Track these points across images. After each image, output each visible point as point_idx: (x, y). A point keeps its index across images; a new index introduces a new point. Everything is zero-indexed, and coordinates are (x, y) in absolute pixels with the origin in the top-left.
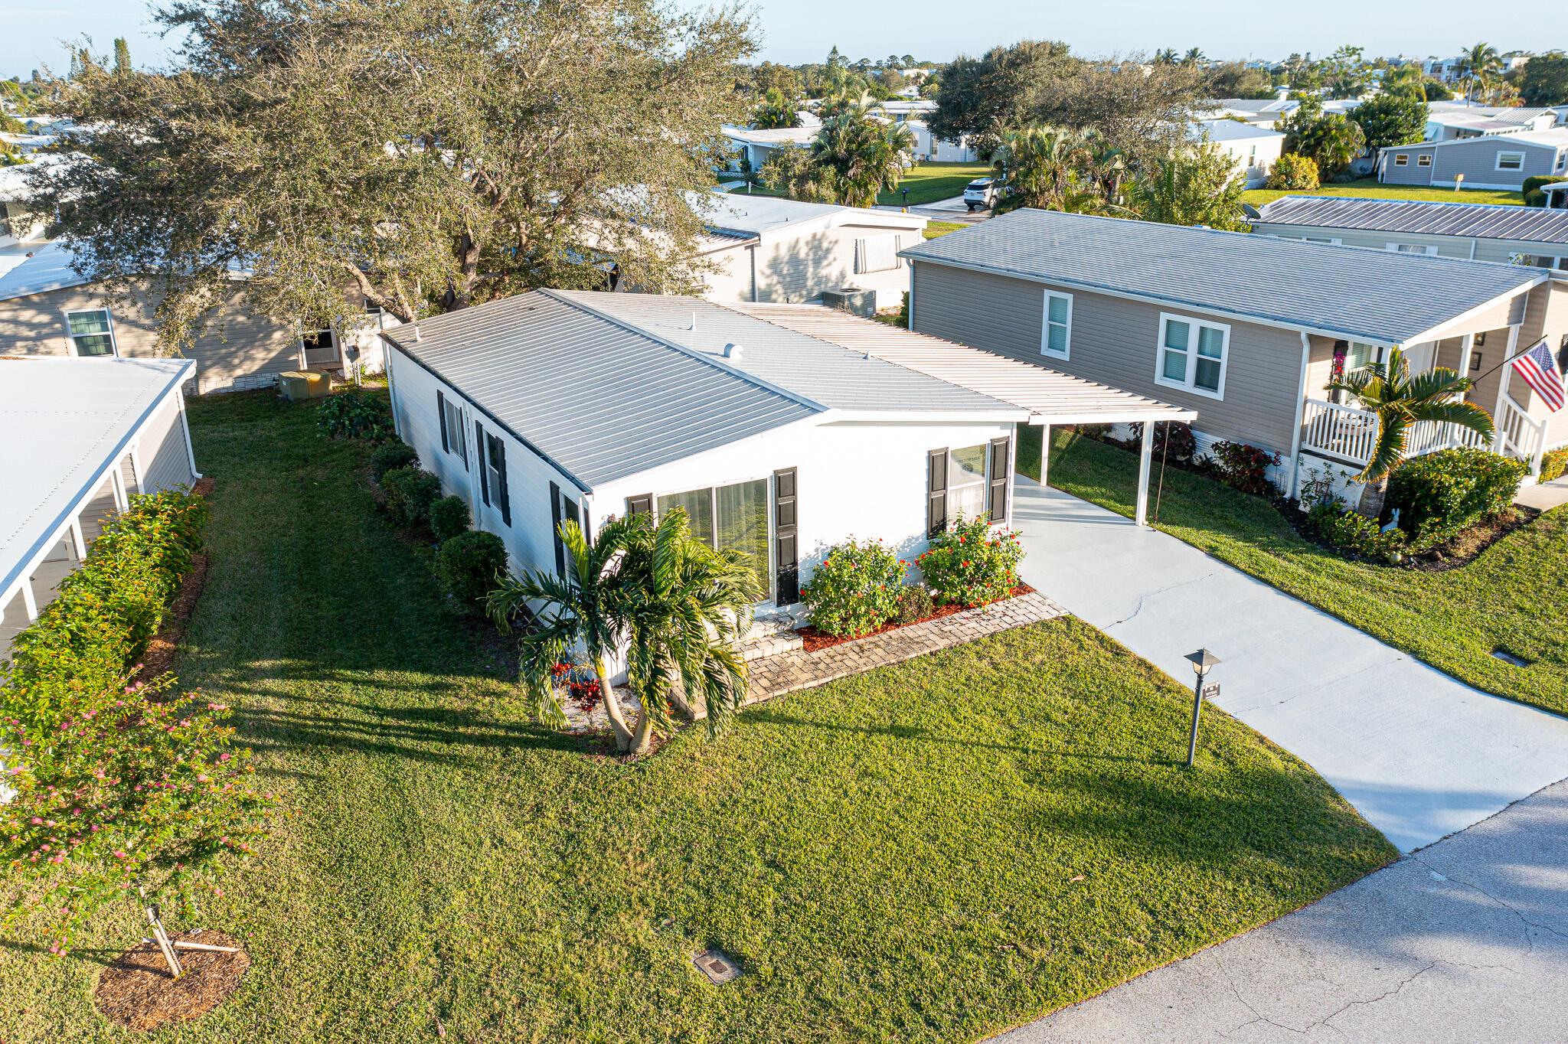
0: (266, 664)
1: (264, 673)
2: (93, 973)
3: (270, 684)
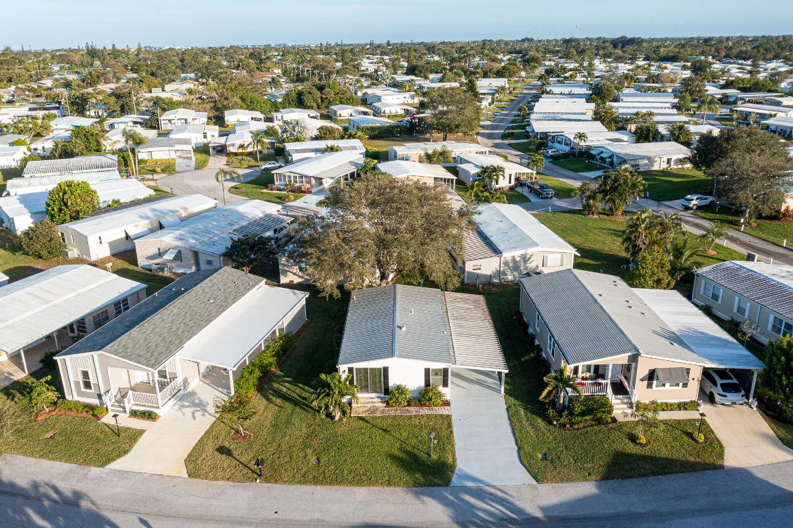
0: (288, 379)
1: (287, 382)
2: (233, 432)
3: (287, 384)
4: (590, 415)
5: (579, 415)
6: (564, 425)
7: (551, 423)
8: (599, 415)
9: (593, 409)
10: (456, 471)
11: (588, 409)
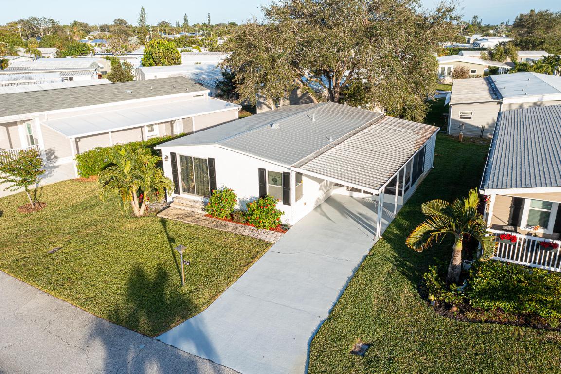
4: (509, 300)
5: (482, 294)
6: (448, 306)
7: (425, 297)
8: (530, 307)
9: (519, 290)
10: (191, 320)
11: (505, 288)
